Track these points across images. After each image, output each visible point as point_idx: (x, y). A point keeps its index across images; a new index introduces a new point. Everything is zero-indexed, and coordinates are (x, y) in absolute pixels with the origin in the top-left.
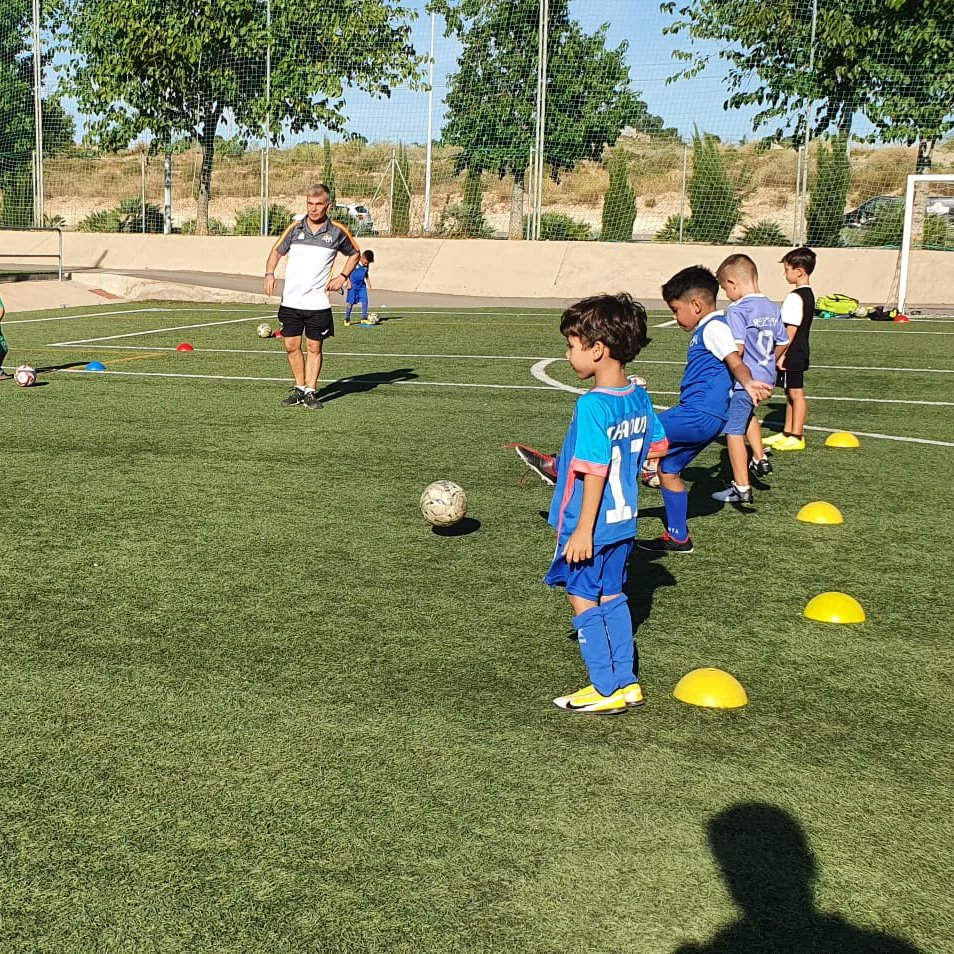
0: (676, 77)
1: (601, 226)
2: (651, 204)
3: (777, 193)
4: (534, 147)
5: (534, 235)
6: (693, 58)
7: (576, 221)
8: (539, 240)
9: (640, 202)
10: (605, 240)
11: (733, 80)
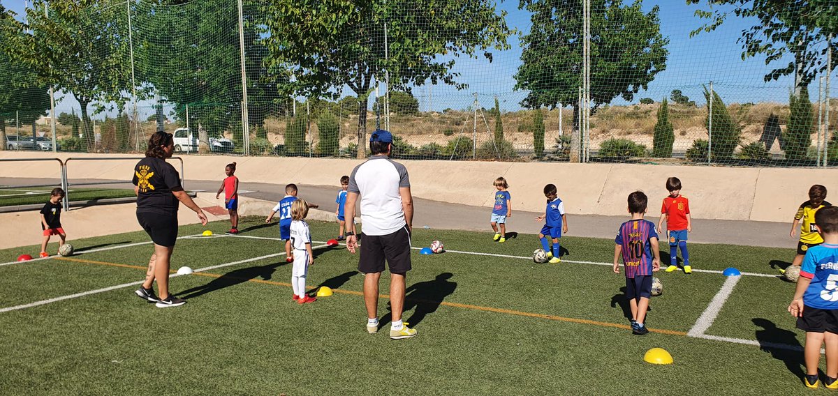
0: (700, 30)
1: (653, 146)
2: (683, 134)
3: (755, 126)
4: (582, 86)
5: (584, 159)
6: (713, 16)
7: (638, 143)
8: (589, 162)
9: (676, 132)
10: (656, 156)
11: (746, 39)
